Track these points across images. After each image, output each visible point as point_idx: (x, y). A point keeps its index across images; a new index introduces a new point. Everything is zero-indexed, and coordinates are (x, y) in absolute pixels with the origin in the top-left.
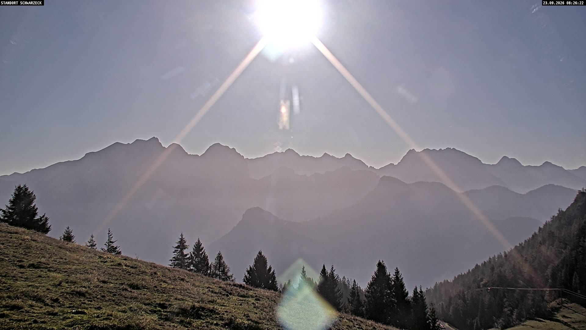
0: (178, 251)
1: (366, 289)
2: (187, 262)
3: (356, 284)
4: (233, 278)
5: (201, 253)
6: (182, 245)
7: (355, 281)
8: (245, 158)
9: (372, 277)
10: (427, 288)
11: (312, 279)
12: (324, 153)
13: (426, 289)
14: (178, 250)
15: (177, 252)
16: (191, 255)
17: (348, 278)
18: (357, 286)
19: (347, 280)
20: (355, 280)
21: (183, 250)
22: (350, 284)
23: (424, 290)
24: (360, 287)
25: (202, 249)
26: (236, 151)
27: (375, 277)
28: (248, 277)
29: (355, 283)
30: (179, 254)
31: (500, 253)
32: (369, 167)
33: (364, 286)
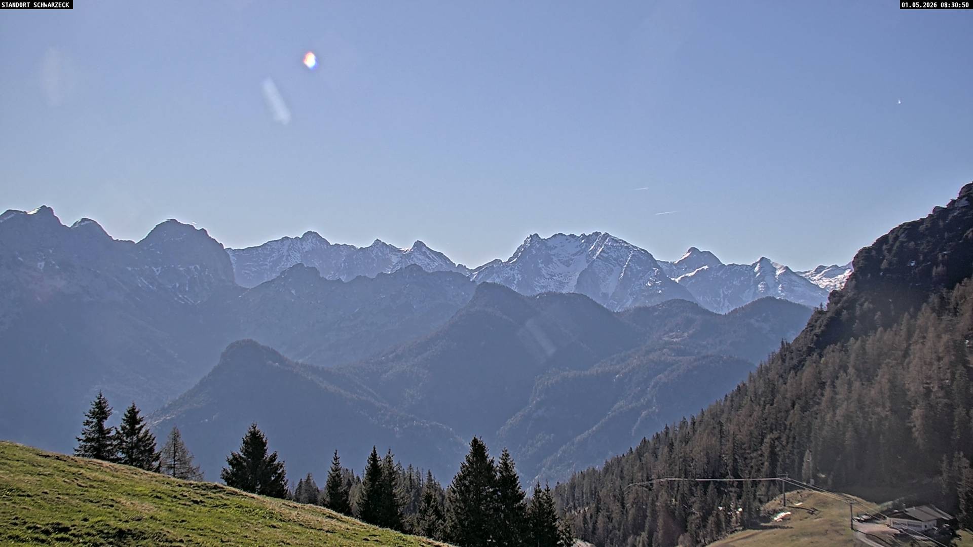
0: (94, 424)
1: (450, 487)
2: (111, 445)
3: (433, 478)
4: (200, 472)
5: (137, 426)
6: (101, 412)
7: (429, 473)
8: (225, 248)
9: (461, 465)
10: (558, 483)
11: (351, 472)
12: (376, 240)
13: (556, 484)
14: (92, 422)
15: (91, 425)
16: (118, 433)
17: (417, 468)
18: (433, 482)
19: (415, 471)
20: (431, 471)
21: (103, 421)
22: (421, 479)
23: (552, 488)
24: (440, 483)
25: (141, 420)
26: (208, 234)
27: (467, 464)
28: (230, 470)
29: (430, 476)
30: (93, 429)
31: (684, 418)
32: (456, 266)
33: (446, 483)
